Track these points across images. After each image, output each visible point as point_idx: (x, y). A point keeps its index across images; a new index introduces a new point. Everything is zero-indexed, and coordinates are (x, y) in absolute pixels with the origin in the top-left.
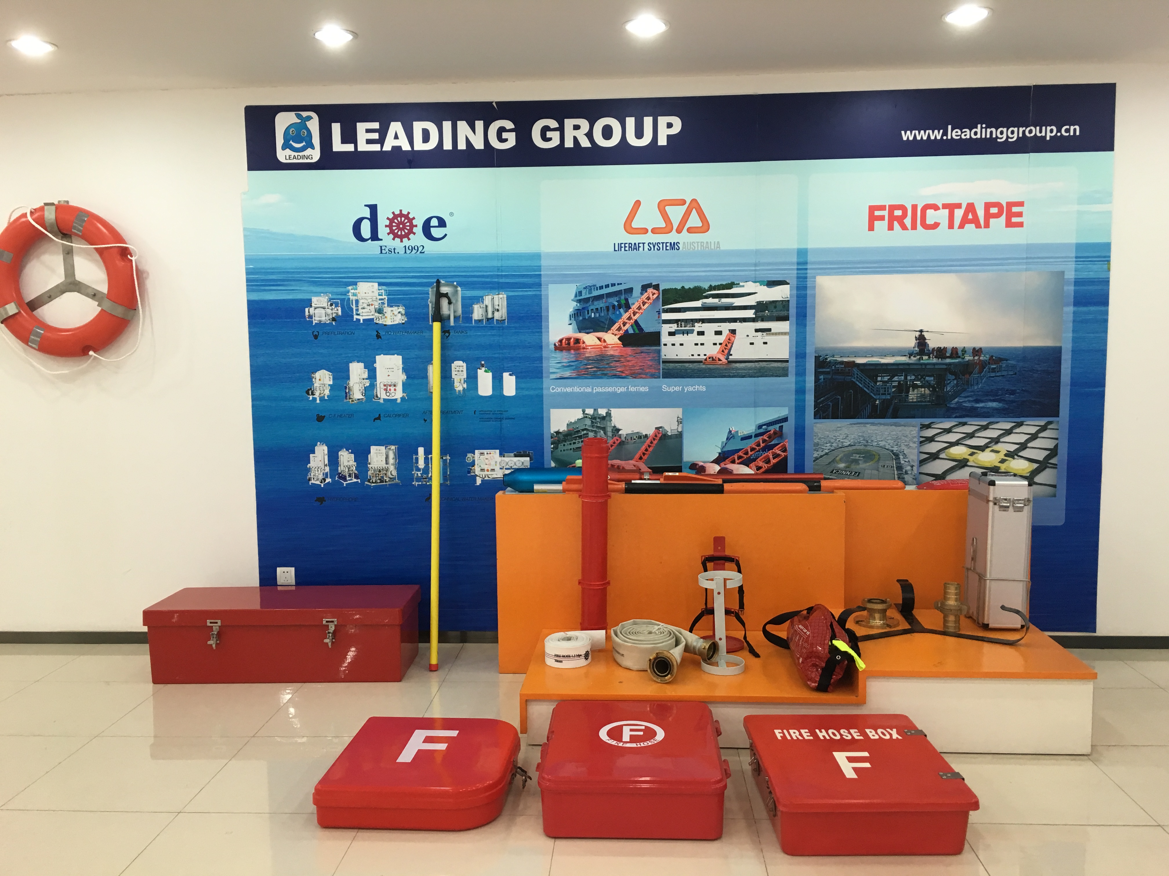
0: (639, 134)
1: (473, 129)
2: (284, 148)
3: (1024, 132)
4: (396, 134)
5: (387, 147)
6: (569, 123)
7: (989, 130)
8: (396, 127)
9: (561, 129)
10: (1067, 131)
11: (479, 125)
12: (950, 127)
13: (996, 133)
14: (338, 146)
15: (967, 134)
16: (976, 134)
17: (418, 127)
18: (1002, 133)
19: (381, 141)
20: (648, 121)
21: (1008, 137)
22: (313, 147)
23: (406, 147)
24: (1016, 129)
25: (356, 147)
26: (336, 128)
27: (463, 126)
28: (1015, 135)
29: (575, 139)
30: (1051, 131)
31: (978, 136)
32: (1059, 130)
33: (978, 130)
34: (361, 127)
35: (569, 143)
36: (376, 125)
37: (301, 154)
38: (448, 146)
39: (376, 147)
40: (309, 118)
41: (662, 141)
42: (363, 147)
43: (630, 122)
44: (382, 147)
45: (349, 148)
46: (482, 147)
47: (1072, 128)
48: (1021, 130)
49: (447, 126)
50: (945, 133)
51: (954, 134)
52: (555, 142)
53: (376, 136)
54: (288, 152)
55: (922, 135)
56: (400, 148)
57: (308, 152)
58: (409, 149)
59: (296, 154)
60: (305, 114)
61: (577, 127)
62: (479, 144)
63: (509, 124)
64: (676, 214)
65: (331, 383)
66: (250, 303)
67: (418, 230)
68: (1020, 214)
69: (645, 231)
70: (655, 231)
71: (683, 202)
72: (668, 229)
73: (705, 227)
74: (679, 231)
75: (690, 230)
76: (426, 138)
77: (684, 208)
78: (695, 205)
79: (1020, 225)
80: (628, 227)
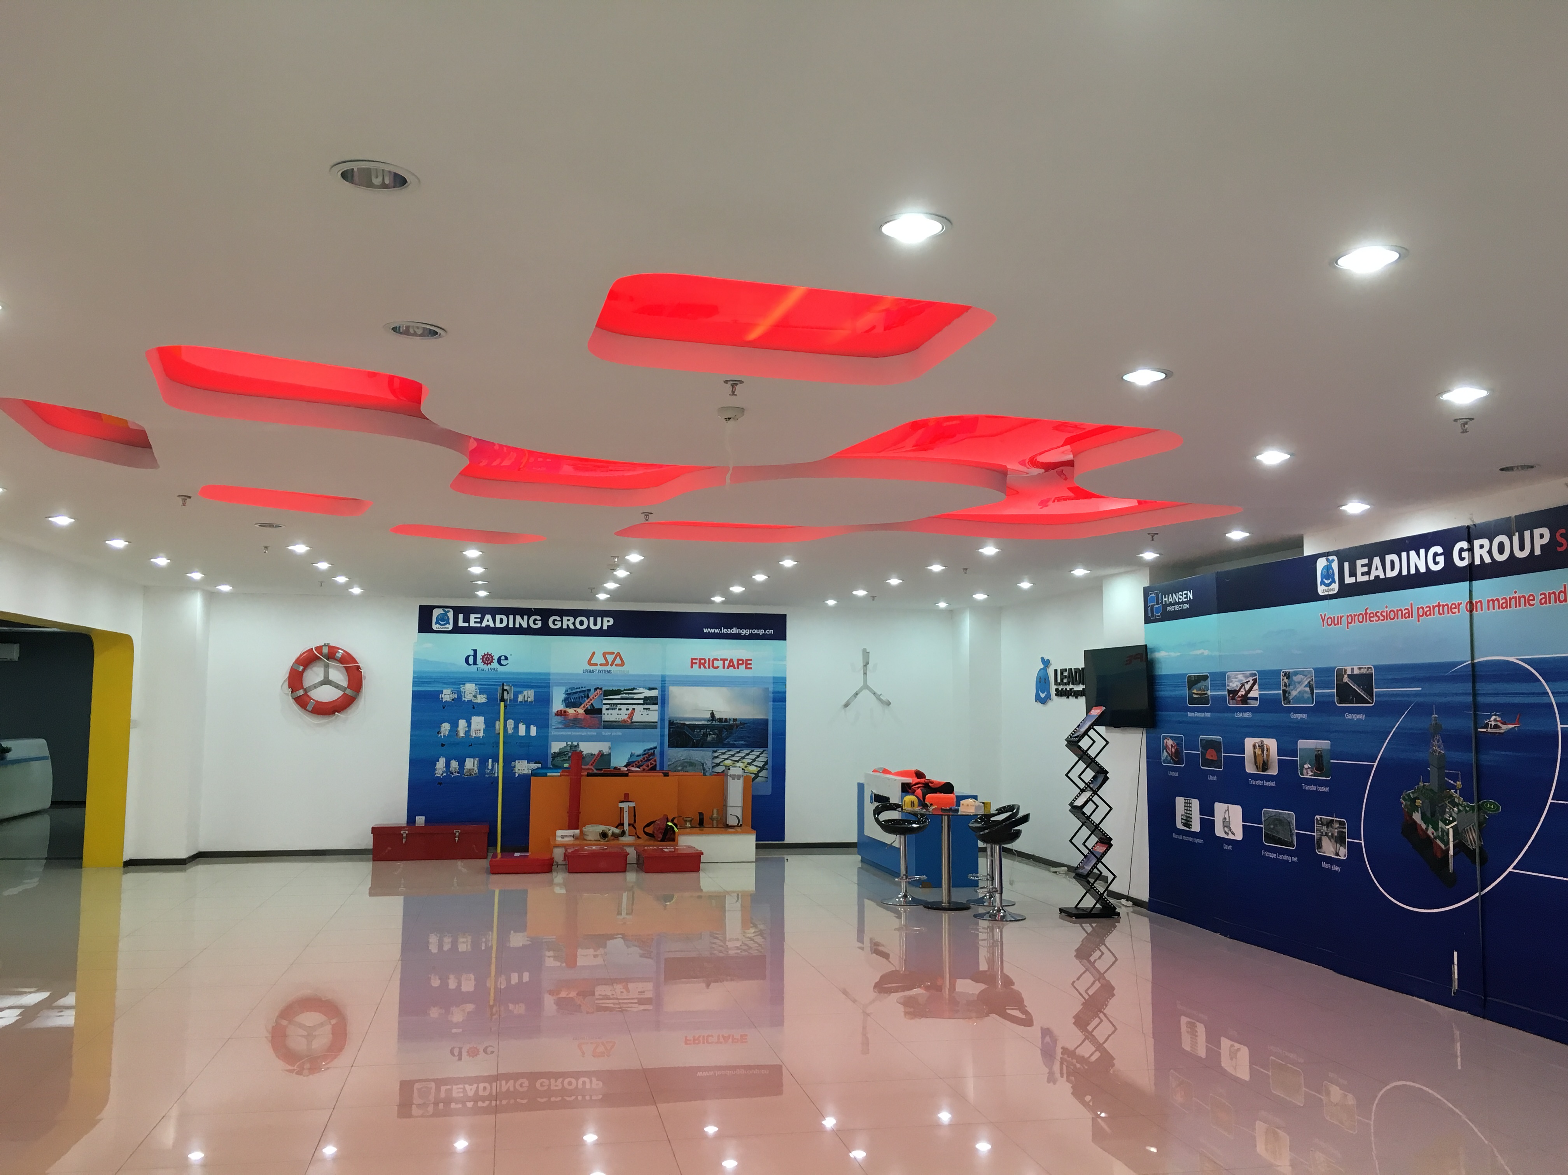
0: (595, 624)
1: (523, 619)
2: (436, 624)
3: (751, 632)
4: (488, 619)
5: (484, 625)
6: (565, 618)
7: (738, 630)
8: (488, 617)
9: (562, 621)
10: (768, 632)
11: (526, 617)
12: (723, 628)
13: (740, 631)
14: (461, 624)
15: (729, 631)
16: (733, 631)
17: (498, 617)
18: (743, 631)
19: (481, 622)
20: (599, 619)
21: (745, 633)
22: (449, 624)
23: (492, 625)
24: (748, 630)
25: (469, 624)
26: (461, 616)
27: (518, 618)
28: (748, 633)
29: (568, 625)
30: (762, 632)
31: (734, 632)
32: (765, 631)
33: (734, 630)
34: (472, 616)
35: (565, 627)
36: (479, 616)
37: (443, 626)
38: (511, 625)
39: (479, 625)
40: (449, 611)
41: (605, 628)
42: (472, 624)
43: (592, 619)
44: (481, 624)
45: (466, 625)
46: (526, 627)
47: (770, 631)
48: (751, 630)
49: (511, 617)
50: (721, 630)
51: (724, 631)
52: (559, 626)
53: (479, 620)
54: (438, 625)
55: (712, 631)
56: (489, 625)
57: (447, 626)
58: (493, 626)
59: (441, 627)
60: (447, 610)
61: (568, 620)
62: (525, 625)
63: (539, 618)
64: (610, 658)
65: (450, 729)
66: (413, 691)
67: (495, 661)
68: (751, 664)
69: (596, 665)
70: (601, 665)
71: (613, 653)
72: (607, 664)
73: (622, 664)
74: (612, 665)
75: (616, 665)
76: (501, 621)
77: (614, 656)
78: (618, 654)
79: (751, 668)
80: (589, 663)
